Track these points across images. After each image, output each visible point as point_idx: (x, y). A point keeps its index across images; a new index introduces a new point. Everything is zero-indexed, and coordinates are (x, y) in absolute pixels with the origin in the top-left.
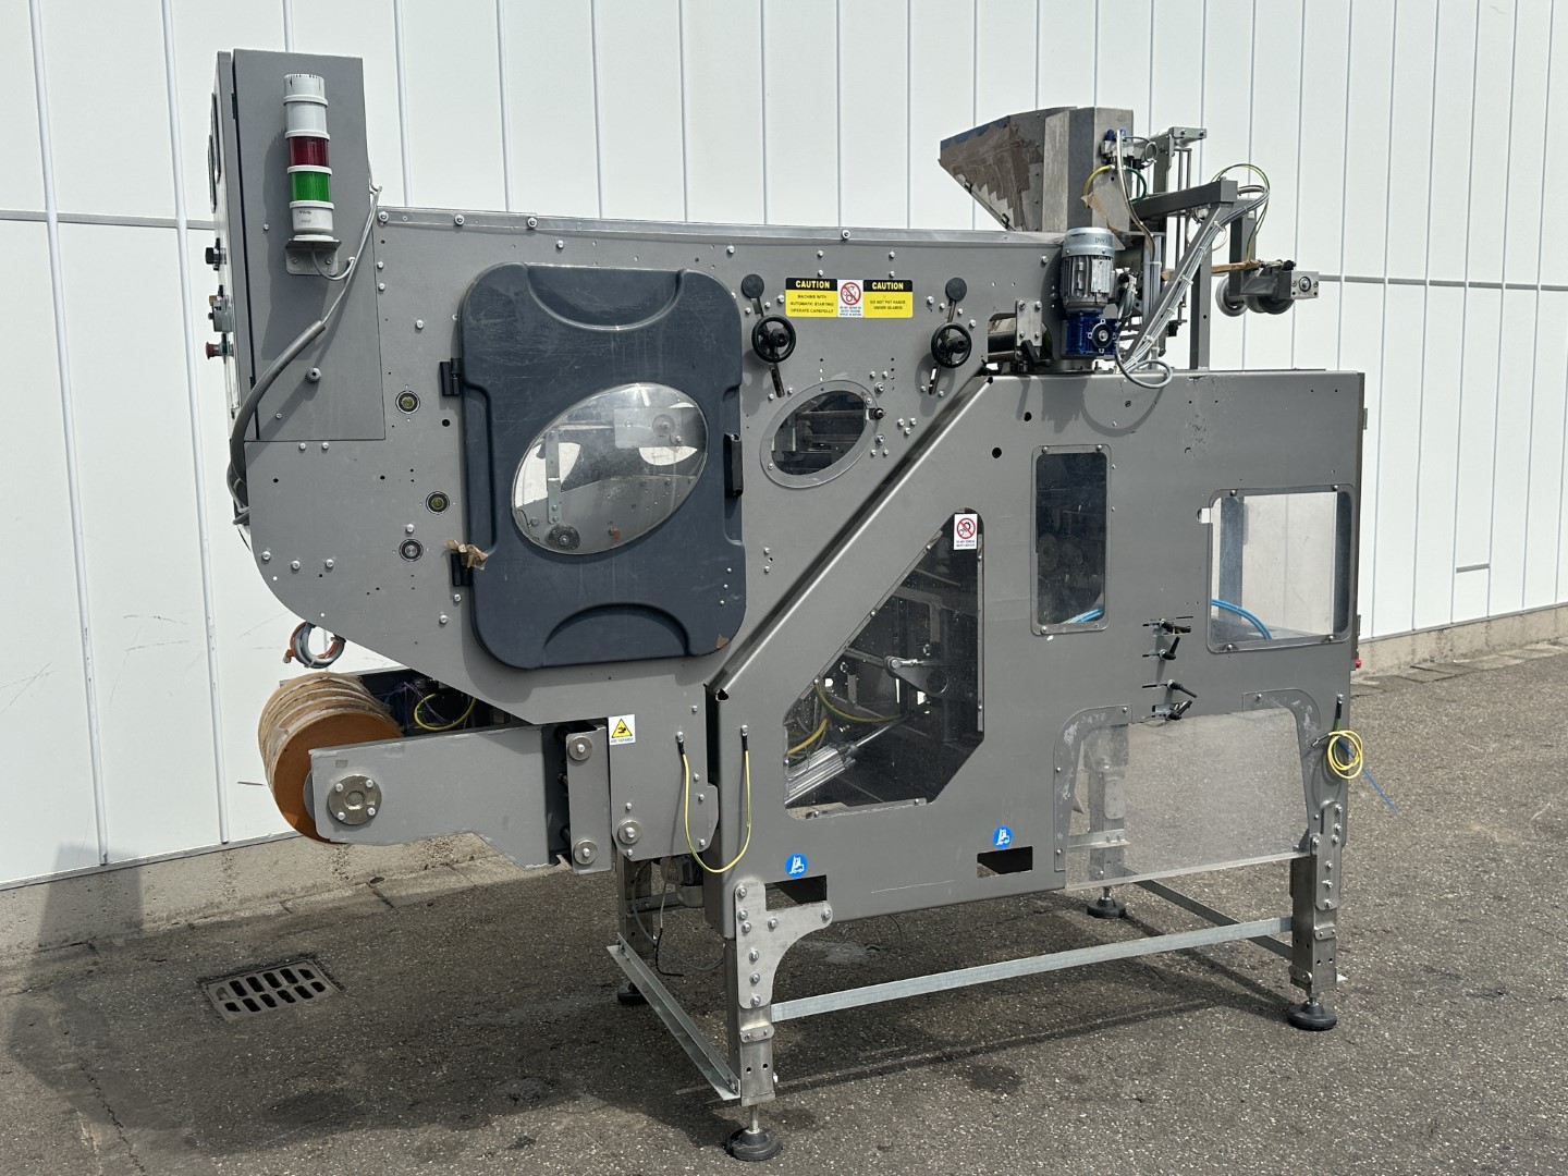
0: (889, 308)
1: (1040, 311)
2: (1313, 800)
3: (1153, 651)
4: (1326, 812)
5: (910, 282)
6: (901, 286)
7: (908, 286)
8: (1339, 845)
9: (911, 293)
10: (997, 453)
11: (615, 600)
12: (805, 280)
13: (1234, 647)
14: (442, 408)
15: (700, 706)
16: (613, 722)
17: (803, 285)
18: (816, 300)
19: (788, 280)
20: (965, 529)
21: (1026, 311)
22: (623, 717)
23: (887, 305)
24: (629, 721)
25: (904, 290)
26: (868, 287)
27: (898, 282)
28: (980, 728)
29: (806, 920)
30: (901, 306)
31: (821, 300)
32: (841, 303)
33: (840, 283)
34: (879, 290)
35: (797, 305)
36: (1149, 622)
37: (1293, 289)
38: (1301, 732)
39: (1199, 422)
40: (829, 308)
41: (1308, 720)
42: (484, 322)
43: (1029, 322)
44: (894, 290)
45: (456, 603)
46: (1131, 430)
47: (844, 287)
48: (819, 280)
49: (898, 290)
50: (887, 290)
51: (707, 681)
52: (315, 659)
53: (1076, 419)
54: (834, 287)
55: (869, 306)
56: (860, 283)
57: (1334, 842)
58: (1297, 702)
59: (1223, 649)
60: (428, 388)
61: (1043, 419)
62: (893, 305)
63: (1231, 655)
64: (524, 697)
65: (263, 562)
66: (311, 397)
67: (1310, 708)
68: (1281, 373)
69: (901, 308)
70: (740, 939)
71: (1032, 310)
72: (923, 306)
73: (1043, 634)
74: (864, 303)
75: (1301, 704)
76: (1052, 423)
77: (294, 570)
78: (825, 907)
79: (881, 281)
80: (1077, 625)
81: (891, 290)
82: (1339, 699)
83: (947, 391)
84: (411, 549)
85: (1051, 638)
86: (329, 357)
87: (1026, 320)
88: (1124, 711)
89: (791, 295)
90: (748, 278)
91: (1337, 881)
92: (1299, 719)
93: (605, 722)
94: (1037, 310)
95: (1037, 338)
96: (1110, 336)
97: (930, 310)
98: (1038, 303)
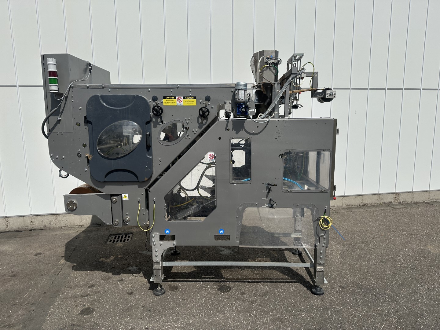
2: (317, 234)
3: (265, 190)
4: (320, 237)
5: (195, 97)
6: (193, 98)
7: (195, 98)
8: (325, 247)
9: (196, 100)
10: (220, 138)
11: (120, 168)
12: (168, 97)
13: (290, 191)
14: (85, 126)
15: (144, 193)
16: (123, 195)
17: (168, 98)
18: (171, 101)
19: (164, 97)
20: (211, 157)
21: (227, 104)
22: (126, 194)
23: (189, 102)
24: (127, 195)
25: (194, 99)
26: (184, 98)
28: (215, 205)
29: (169, 244)
30: (193, 103)
31: (172, 101)
32: (177, 102)
33: (177, 97)
34: (187, 99)
35: (166, 103)
36: (264, 182)
37: (327, 96)
38: (312, 215)
39: (279, 132)
40: (174, 103)
41: (315, 212)
42: (90, 107)
43: (228, 106)
45: (88, 167)
46: (259, 133)
47: (178, 98)
48: (172, 97)
49: (192, 99)
50: (189, 99)
51: (145, 188)
52: (62, 176)
53: (242, 131)
54: (175, 98)
55: (185, 103)
56: (182, 97)
57: (323, 246)
58: (311, 207)
59: (287, 191)
60: (82, 122)
61: (233, 131)
62: (191, 102)
63: (289, 193)
64: (103, 187)
65: (51, 156)
66: (59, 123)
67: (315, 209)
68: (306, 119)
70: (153, 246)
72: (199, 102)
73: (233, 183)
74: (183, 102)
75: (312, 208)
76: (235, 131)
77: (57, 158)
78: (174, 242)
80: (244, 182)
82: (325, 208)
83: (206, 123)
84: (79, 155)
85: (235, 184)
86: (62, 115)
87: (227, 106)
88: (256, 205)
89: (164, 100)
90: (153, 97)
91: (324, 256)
92: (312, 212)
93: (121, 195)
94: (230, 103)
95: (230, 110)
96: (246, 110)
97: (201, 104)
98: (231, 102)
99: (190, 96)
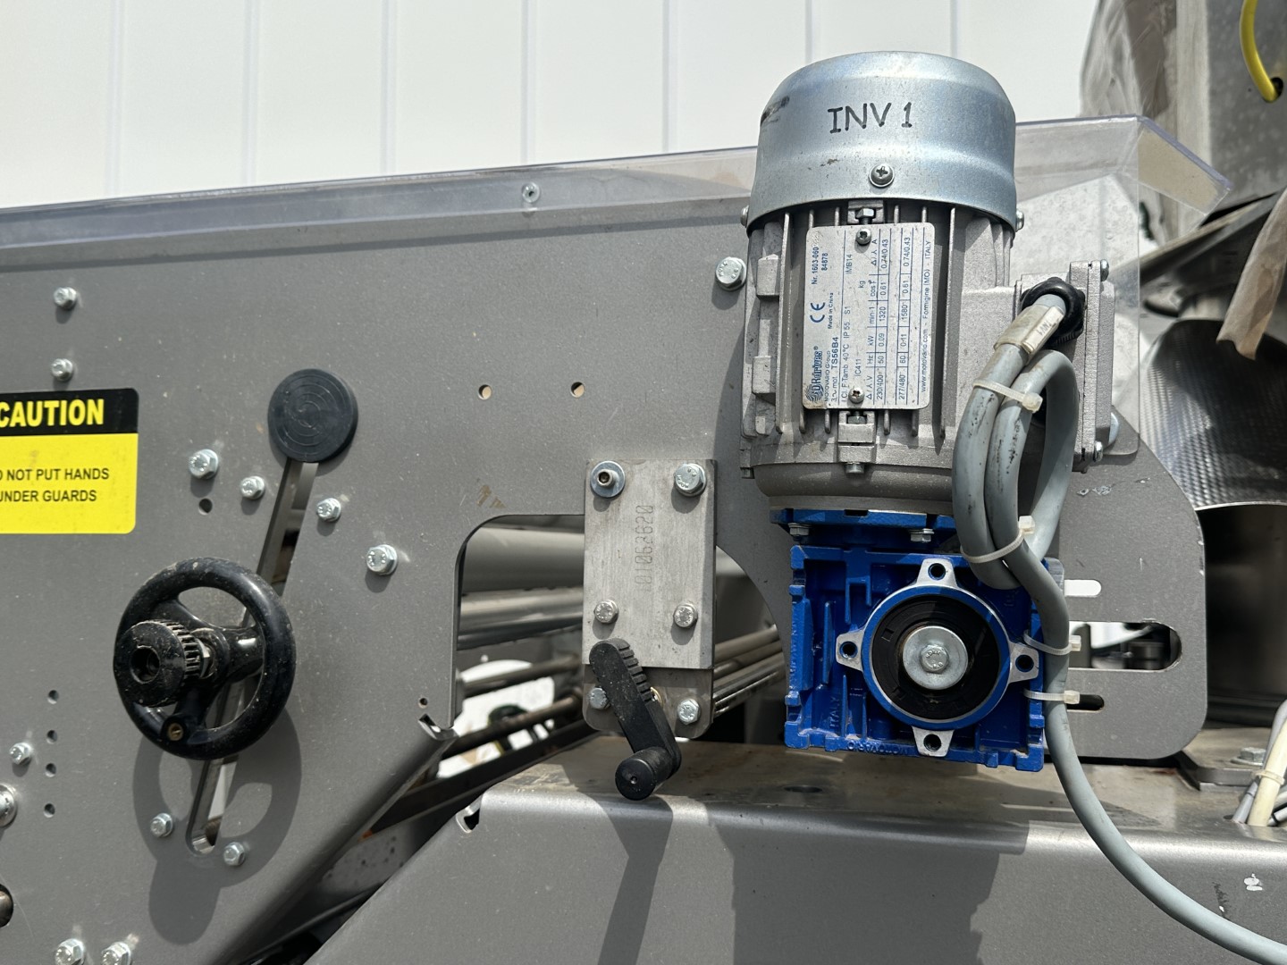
0: (49, 497)
1: (703, 507)
6: (97, 412)
7: (122, 414)
9: (132, 439)
21: (627, 507)
23: (41, 485)
25: (108, 427)
27: (85, 396)
30: (93, 488)
43: (646, 557)
44: (70, 430)
49: (85, 429)
50: (43, 430)
62: (62, 485)
69: (93, 496)
71: (662, 502)
72: (174, 486)
79: (24, 398)
81: (58, 430)
87: (629, 543)
94: (685, 499)
95: (683, 631)
96: (985, 658)
97: (206, 505)
98: (694, 470)
99: (63, 393)
